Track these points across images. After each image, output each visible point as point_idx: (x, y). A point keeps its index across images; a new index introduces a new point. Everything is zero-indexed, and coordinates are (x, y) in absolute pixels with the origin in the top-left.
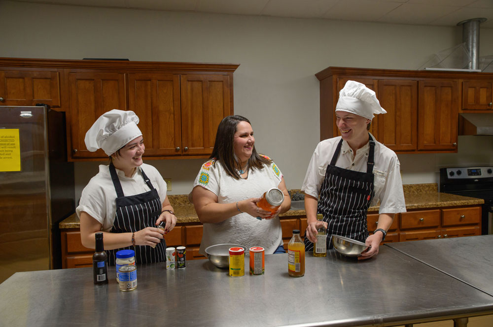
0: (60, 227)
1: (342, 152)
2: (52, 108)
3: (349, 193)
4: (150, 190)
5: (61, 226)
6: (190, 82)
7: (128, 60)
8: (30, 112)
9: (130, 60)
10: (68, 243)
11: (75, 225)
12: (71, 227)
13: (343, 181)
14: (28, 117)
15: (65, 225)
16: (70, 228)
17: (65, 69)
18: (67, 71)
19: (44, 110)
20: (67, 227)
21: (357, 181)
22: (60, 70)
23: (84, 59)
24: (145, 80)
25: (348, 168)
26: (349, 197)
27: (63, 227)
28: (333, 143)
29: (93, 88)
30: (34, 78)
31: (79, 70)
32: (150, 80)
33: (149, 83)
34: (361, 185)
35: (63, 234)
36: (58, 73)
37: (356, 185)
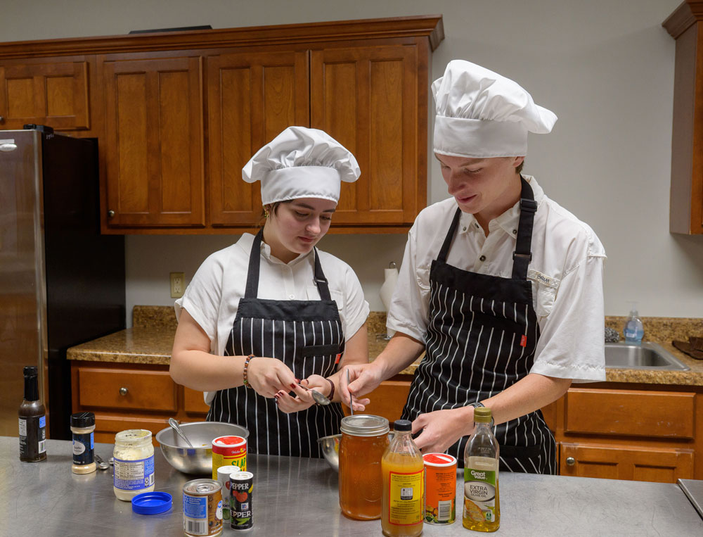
0: (68, 357)
1: (461, 231)
2: (55, 132)
3: (476, 328)
4: (319, 298)
5: (70, 355)
6: (331, 66)
7: (209, 27)
8: (13, 141)
9: (214, 27)
10: (81, 388)
11: (93, 355)
12: (85, 359)
13: (459, 299)
14: (9, 150)
15: (76, 354)
16: (83, 361)
17: (97, 56)
18: (100, 58)
19: (35, 136)
20: (80, 358)
21: (488, 300)
22: (91, 58)
23: (131, 33)
24: (236, 68)
25: (472, 266)
26: (473, 338)
27: (73, 358)
28: (446, 211)
29: (144, 88)
30: (47, 77)
31: (120, 56)
32: (248, 67)
33: (247, 72)
34: (498, 308)
35: (73, 370)
36: (85, 64)
37: (487, 308)
